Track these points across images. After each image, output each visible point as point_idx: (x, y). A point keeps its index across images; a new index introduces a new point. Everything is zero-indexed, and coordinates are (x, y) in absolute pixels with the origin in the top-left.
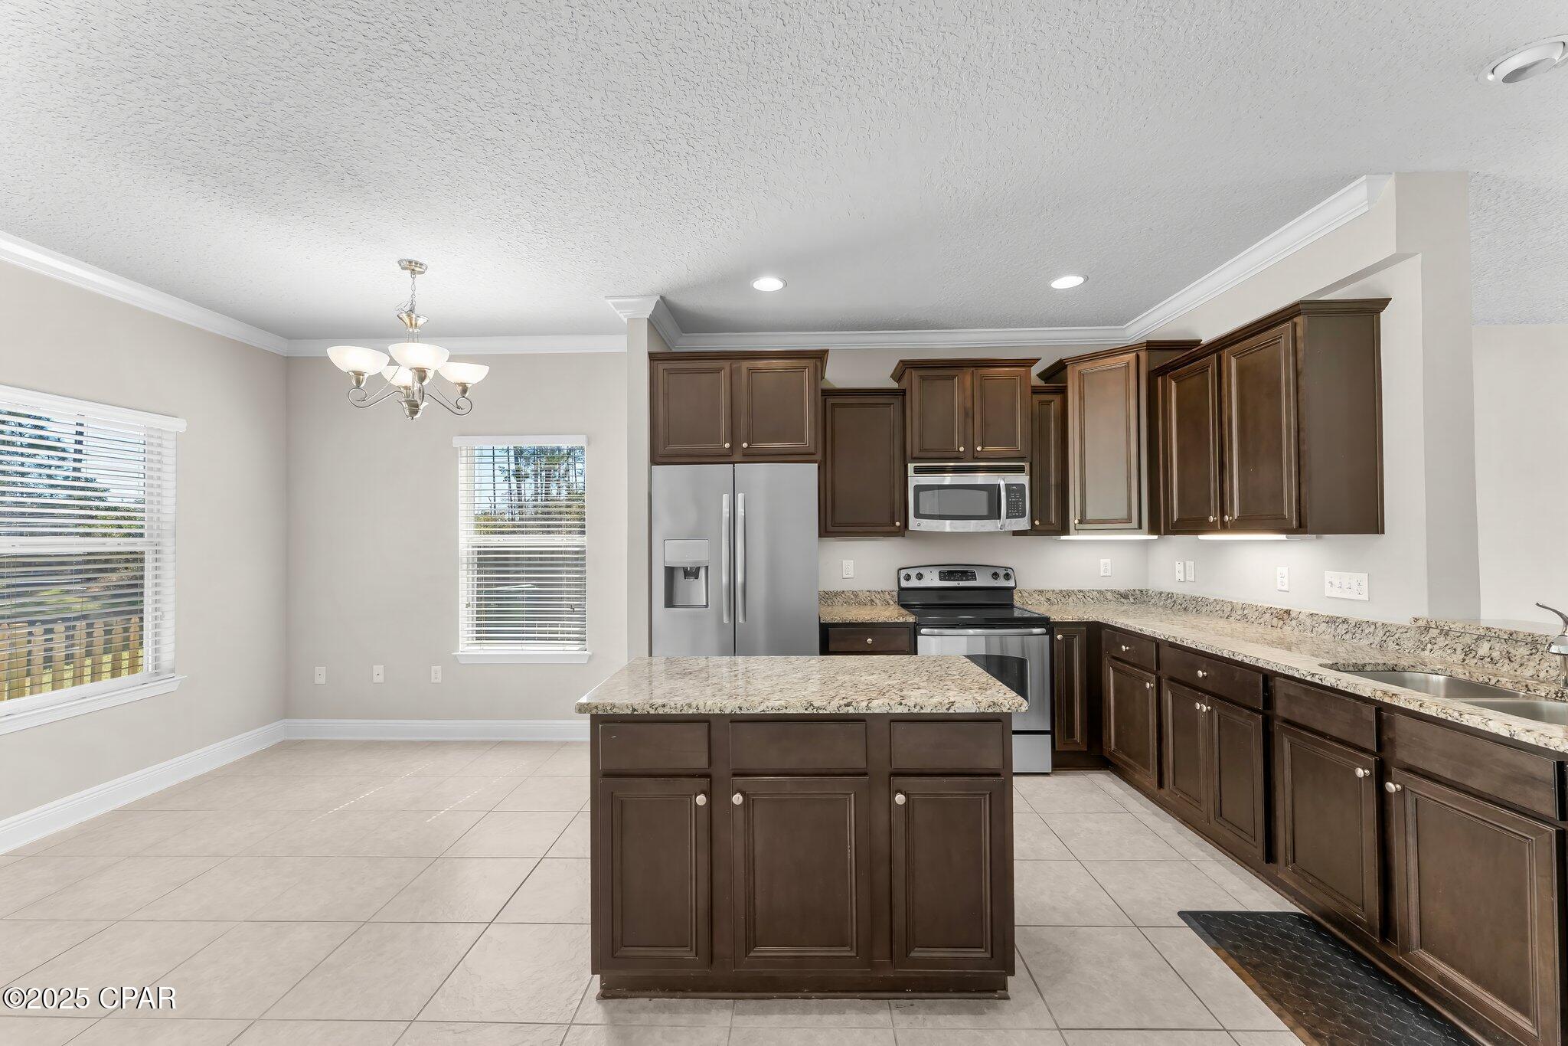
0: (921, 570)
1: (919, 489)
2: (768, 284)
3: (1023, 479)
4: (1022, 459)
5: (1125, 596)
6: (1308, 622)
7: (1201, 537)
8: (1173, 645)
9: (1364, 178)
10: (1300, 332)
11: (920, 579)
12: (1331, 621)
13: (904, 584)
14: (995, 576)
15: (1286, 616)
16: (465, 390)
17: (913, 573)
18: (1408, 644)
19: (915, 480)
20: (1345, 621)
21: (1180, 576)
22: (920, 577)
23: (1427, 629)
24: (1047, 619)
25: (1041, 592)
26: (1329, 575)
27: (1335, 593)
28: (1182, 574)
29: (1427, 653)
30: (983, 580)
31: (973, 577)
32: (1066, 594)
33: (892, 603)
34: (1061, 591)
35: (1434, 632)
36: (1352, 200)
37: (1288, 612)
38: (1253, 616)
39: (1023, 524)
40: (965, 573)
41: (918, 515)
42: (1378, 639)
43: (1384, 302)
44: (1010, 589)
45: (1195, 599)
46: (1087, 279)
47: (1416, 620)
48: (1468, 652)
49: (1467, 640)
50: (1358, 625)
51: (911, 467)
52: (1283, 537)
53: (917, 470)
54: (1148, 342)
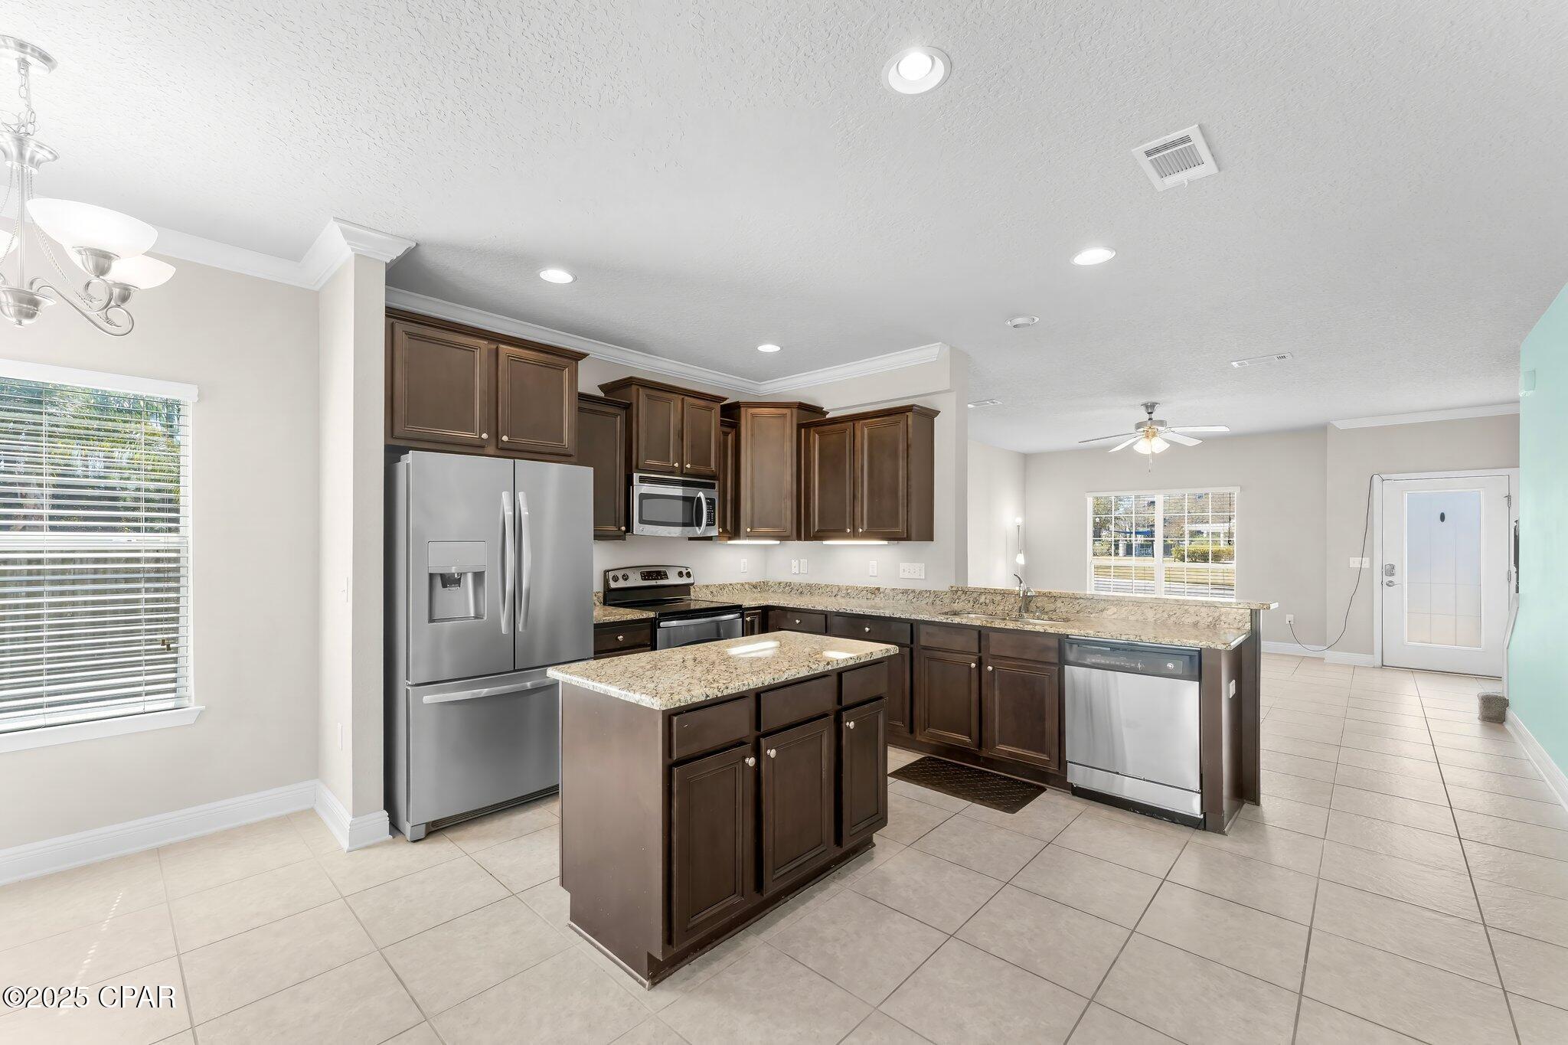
0: (627, 572)
1: (643, 497)
2: (557, 276)
3: (714, 494)
4: (713, 477)
5: (755, 587)
6: (891, 594)
7: (825, 542)
8: (838, 614)
9: (940, 343)
10: (910, 422)
11: (626, 580)
12: (905, 592)
13: (613, 585)
14: (680, 574)
15: (877, 592)
16: (124, 298)
17: (619, 574)
18: (947, 601)
19: (640, 489)
20: (914, 591)
21: (795, 570)
22: (625, 578)
23: (956, 592)
24: (739, 607)
25: (707, 586)
26: (903, 565)
27: (906, 575)
28: (797, 568)
29: (956, 604)
30: (673, 579)
31: (664, 576)
32: (722, 587)
33: (598, 604)
34: (720, 585)
35: (959, 593)
36: (931, 352)
37: (878, 589)
38: (853, 593)
39: (714, 532)
40: (660, 574)
41: (642, 521)
42: (931, 600)
43: (937, 413)
44: (687, 586)
45: (810, 586)
46: (782, 348)
47: (952, 587)
48: (976, 601)
49: (975, 595)
50: (921, 593)
51: (636, 476)
52: (886, 542)
53: (642, 480)
54: (800, 403)
